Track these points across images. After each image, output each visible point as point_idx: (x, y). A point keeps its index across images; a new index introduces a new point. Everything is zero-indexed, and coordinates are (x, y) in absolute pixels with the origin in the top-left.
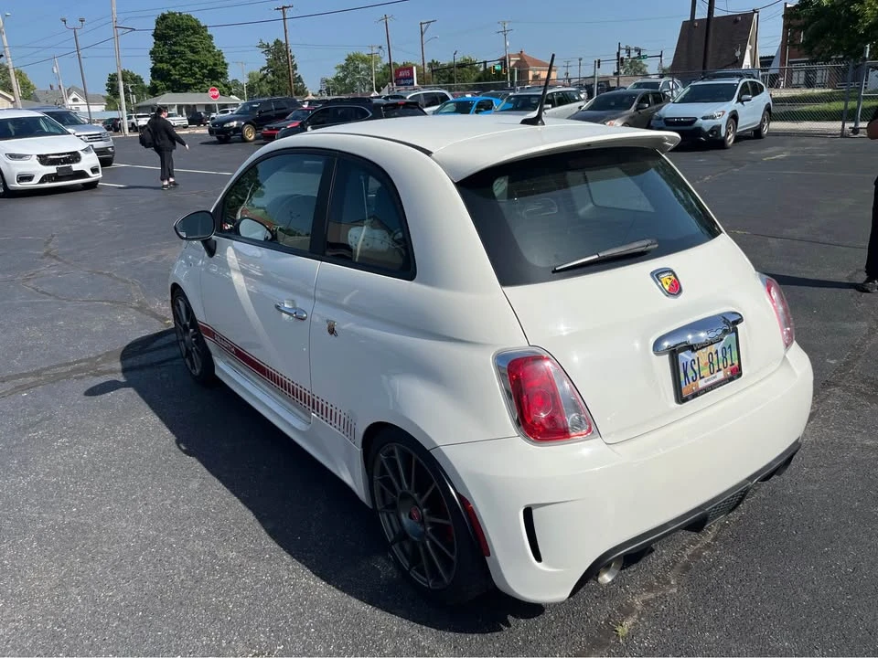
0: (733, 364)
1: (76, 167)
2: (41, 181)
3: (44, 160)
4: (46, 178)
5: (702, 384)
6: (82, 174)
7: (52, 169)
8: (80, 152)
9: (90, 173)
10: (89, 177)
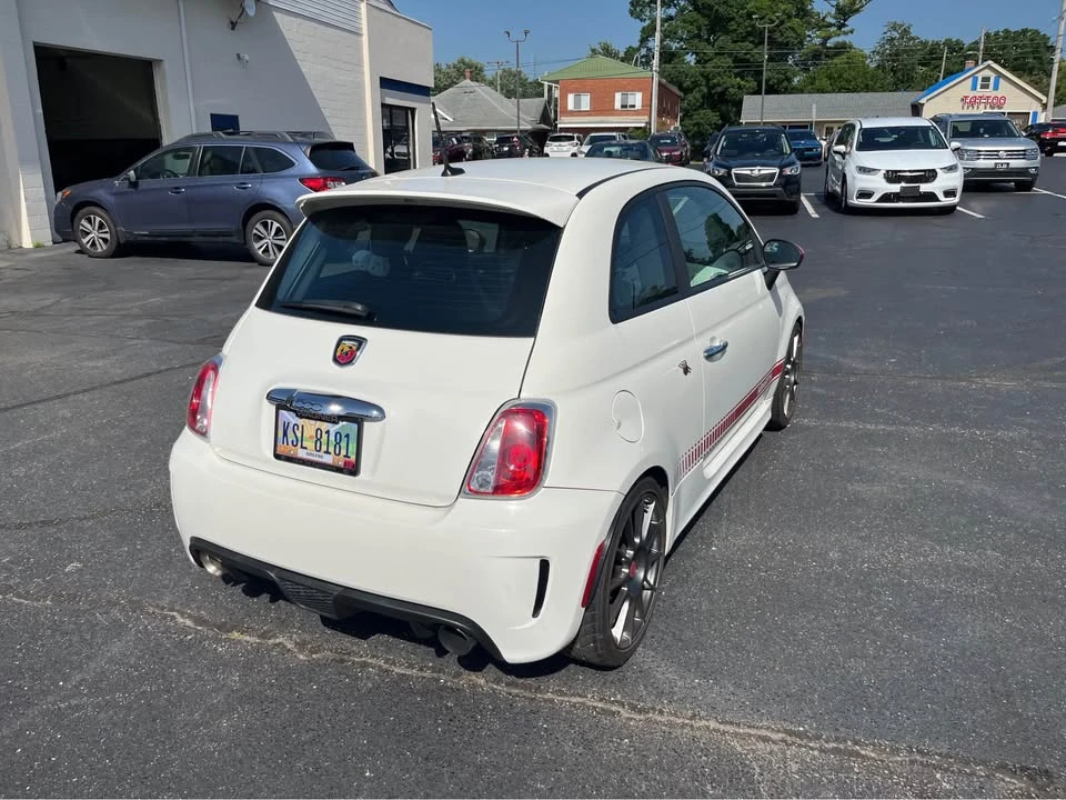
0: (346, 456)
1: (924, 188)
2: (879, 201)
3: (892, 177)
4: (886, 198)
5: (302, 454)
6: (931, 197)
7: (896, 188)
8: (938, 171)
9: (941, 196)
10: (938, 200)
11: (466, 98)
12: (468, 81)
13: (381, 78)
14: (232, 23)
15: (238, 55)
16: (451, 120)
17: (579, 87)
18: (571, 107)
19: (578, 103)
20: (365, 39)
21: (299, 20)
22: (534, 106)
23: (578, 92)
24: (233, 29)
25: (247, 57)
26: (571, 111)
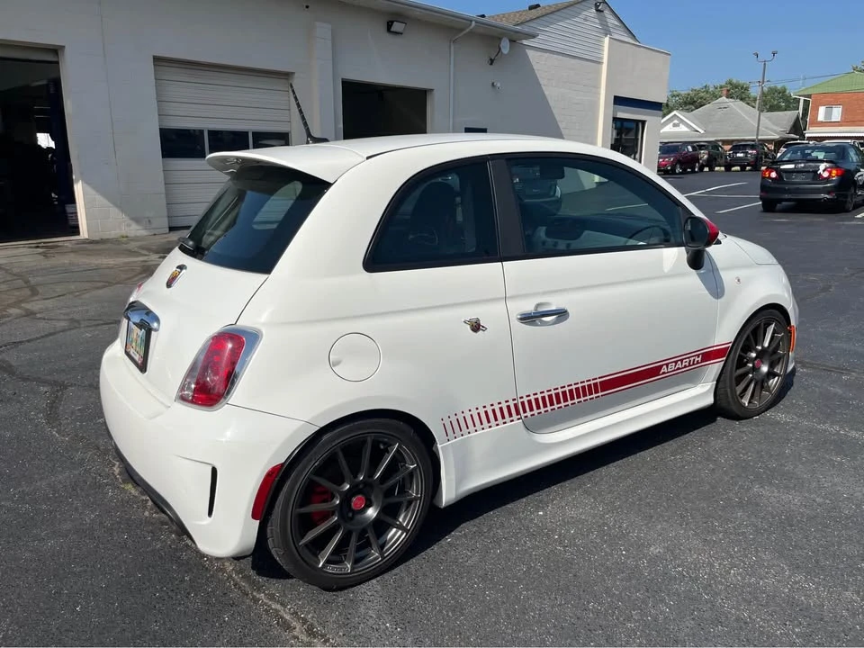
11: (720, 112)
12: (724, 98)
13: (615, 97)
14: (491, 59)
15: (493, 84)
16: (702, 132)
17: (831, 100)
18: (821, 117)
19: (828, 114)
20: (604, 67)
21: (547, 55)
22: (787, 117)
23: (830, 105)
24: (491, 64)
25: (499, 85)
26: (822, 122)
